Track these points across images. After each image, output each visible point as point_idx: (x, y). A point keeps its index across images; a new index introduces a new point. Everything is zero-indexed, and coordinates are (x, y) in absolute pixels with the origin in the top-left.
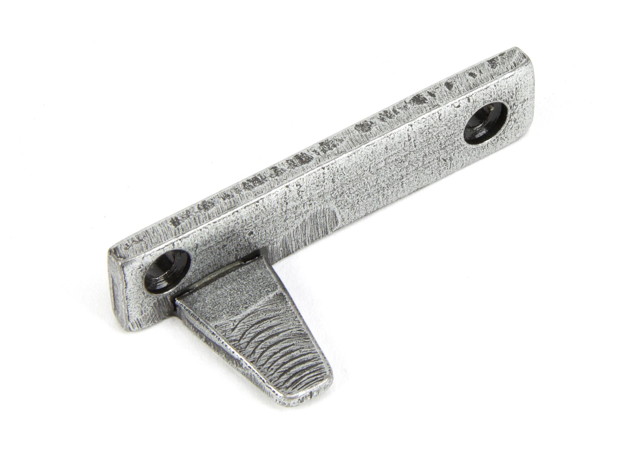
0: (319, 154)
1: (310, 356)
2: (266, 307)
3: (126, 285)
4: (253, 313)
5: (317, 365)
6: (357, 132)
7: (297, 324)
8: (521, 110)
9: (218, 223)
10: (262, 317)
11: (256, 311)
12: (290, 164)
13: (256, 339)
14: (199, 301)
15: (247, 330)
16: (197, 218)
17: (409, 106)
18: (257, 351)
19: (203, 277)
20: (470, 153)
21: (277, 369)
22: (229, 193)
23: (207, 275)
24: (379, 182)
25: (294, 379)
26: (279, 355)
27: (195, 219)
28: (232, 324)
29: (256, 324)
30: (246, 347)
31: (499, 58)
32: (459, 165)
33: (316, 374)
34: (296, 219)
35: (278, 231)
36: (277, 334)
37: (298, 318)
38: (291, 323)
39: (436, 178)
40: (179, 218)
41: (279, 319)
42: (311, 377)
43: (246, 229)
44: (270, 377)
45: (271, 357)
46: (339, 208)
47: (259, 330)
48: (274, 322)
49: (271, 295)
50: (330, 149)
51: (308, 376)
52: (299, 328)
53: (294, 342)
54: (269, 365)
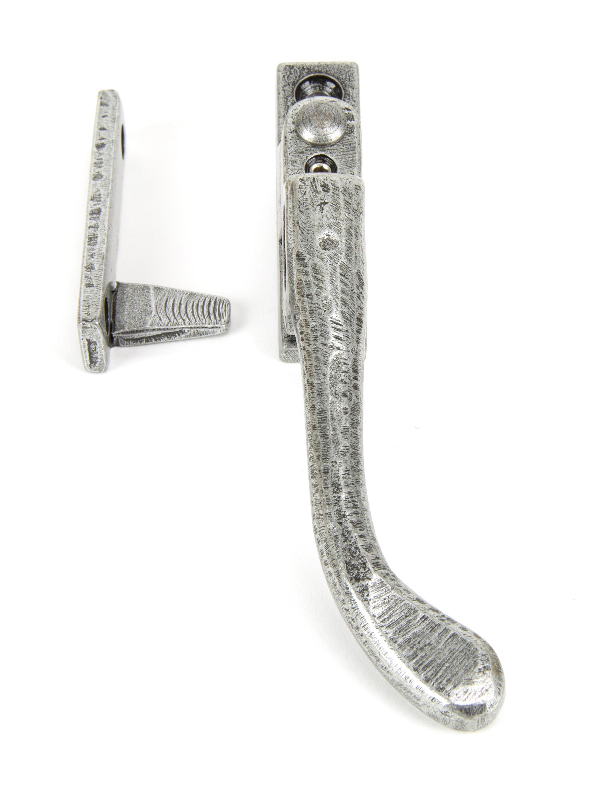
1: (208, 300)
2: (158, 298)
5: (216, 300)
7: (180, 293)
10: (163, 303)
11: (156, 303)
14: (125, 324)
15: (166, 314)
22: (90, 254)
28: (156, 318)
29: (165, 308)
33: (222, 304)
36: (181, 304)
38: (178, 295)
40: (88, 283)
41: (171, 297)
47: (170, 309)
48: (171, 301)
49: (152, 292)
50: (100, 198)
51: (221, 308)
52: (184, 294)
53: (193, 300)
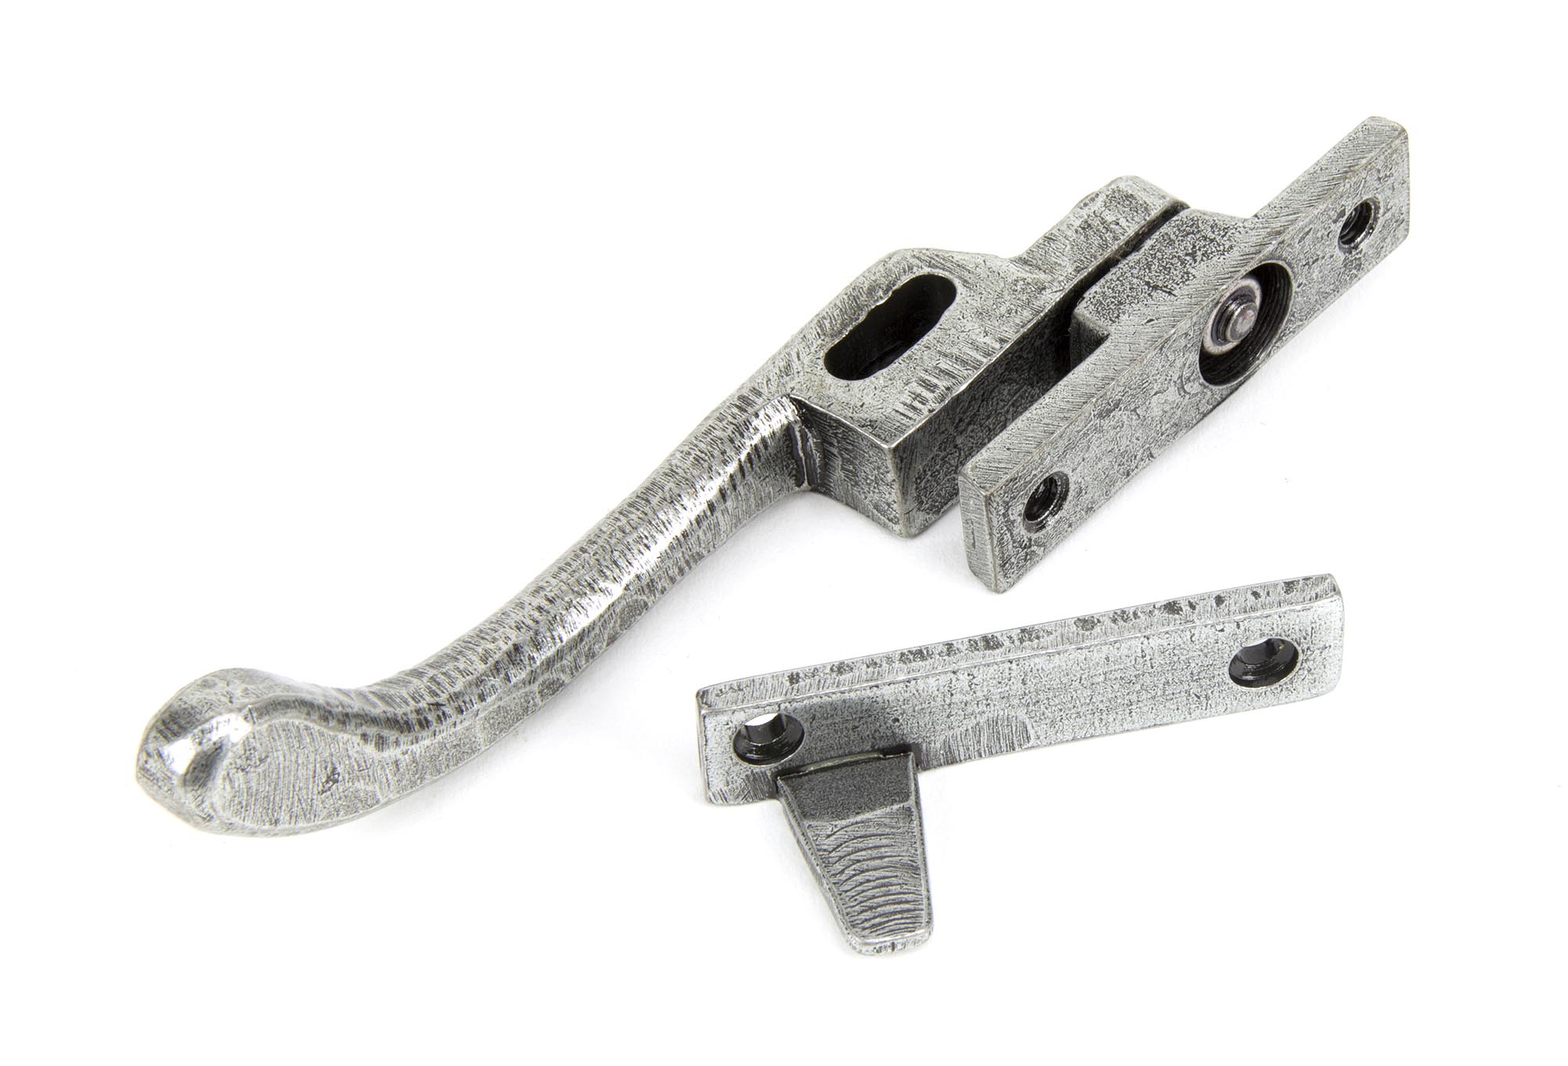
0: (1013, 643)
1: (910, 897)
2: (883, 820)
3: (706, 741)
4: (863, 822)
5: (915, 910)
6: (1075, 628)
7: (913, 851)
8: (1319, 659)
9: (847, 694)
10: (873, 830)
11: (869, 820)
12: (972, 645)
13: (852, 857)
14: (805, 789)
15: (845, 842)
16: (822, 682)
17: (1156, 612)
18: (846, 872)
19: (822, 760)
20: (1238, 696)
21: (861, 902)
22: (878, 661)
23: (827, 759)
24: (1094, 700)
25: (877, 920)
26: (872, 884)
27: (819, 681)
28: (831, 829)
29: (860, 837)
30: (836, 863)
31: (1301, 582)
32: (1221, 708)
33: (908, 921)
34: (965, 719)
35: (937, 727)
36: (882, 858)
37: (918, 845)
38: (905, 848)
39: (1183, 717)
40: (801, 675)
41: (893, 838)
42: (900, 924)
43: (888, 713)
44: (849, 909)
45: (861, 884)
46: (1032, 720)
47: (861, 845)
48: (884, 841)
49: (896, 807)
50: (1030, 640)
51: (896, 922)
52: (912, 857)
53: (899, 874)
54: (854, 894)
